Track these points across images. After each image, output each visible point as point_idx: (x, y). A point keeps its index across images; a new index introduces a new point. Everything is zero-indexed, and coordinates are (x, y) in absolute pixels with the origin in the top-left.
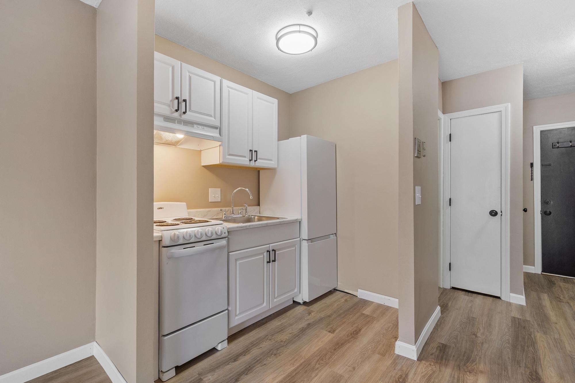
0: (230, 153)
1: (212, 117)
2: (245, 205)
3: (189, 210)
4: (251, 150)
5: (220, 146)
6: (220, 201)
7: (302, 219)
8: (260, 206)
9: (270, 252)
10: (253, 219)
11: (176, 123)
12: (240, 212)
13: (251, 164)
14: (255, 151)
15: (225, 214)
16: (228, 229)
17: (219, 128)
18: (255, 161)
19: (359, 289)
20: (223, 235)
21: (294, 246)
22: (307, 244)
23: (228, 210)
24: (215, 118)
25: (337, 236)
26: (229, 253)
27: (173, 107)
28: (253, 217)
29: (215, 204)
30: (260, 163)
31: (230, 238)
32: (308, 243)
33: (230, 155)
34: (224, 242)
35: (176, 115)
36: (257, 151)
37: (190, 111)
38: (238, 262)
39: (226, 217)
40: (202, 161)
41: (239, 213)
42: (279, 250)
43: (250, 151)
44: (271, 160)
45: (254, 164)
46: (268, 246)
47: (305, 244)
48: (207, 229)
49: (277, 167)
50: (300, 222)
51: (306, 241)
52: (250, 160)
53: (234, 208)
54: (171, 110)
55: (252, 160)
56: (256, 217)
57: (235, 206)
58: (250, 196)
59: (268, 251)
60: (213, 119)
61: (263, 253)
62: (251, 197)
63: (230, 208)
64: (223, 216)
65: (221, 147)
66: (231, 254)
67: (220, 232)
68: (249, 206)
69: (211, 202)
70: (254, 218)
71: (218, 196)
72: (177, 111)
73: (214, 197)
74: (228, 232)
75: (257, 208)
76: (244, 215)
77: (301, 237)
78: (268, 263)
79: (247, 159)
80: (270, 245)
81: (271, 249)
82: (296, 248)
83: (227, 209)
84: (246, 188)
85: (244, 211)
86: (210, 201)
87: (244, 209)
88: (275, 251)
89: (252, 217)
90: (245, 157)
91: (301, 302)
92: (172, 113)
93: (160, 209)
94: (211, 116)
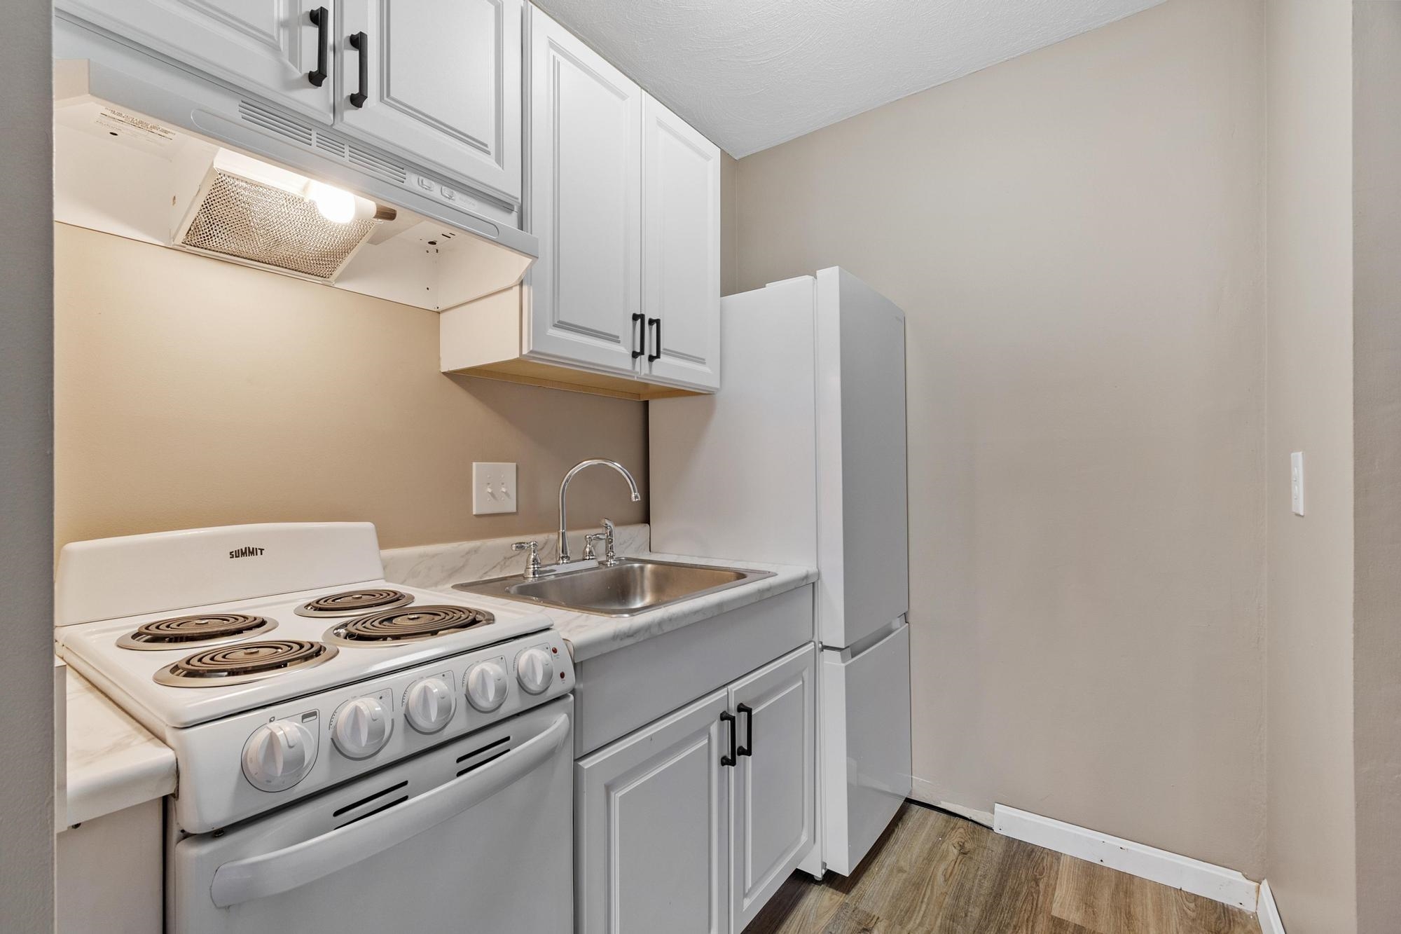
0: (561, 319)
1: (488, 153)
2: (607, 522)
3: (388, 553)
4: (639, 313)
5: (521, 284)
6: (515, 510)
7: (819, 574)
8: (649, 524)
9: (733, 720)
10: (638, 572)
11: (314, 142)
12: (588, 550)
13: (637, 369)
14: (651, 322)
15: (534, 560)
16: (578, 650)
17: (516, 209)
18: (651, 358)
19: (996, 804)
20: (557, 688)
21: (798, 676)
22: (843, 665)
23: (546, 544)
24: (499, 160)
25: (910, 620)
26: (581, 763)
27: (294, 56)
28: (636, 565)
29: (495, 523)
30: (667, 370)
31: (582, 694)
32: (843, 661)
33: (561, 325)
34: (557, 722)
35: (314, 100)
36: (658, 322)
37: (387, 104)
38: (617, 796)
39: (541, 572)
40: (441, 355)
41: (584, 552)
42: (759, 700)
43: (635, 317)
44: (701, 361)
45: (647, 372)
46: (722, 693)
47: (833, 665)
48: (477, 670)
49: (718, 387)
50: (813, 583)
51: (838, 654)
52: (635, 355)
53: (569, 534)
54: (285, 69)
55: (642, 352)
56: (649, 566)
57: (571, 528)
58: (631, 493)
59: (724, 717)
60: (490, 161)
61: (705, 731)
62: (633, 496)
63: (553, 536)
64: (527, 568)
65: (525, 288)
66: (586, 764)
67: (539, 678)
68: (616, 524)
69: (477, 516)
70: (642, 569)
71: (506, 493)
72: (316, 78)
73: (492, 494)
74: (575, 665)
75: (643, 529)
76: (603, 558)
77: (816, 639)
78: (723, 764)
79: (624, 350)
80: (730, 687)
81: (733, 706)
82: (803, 682)
83: (540, 538)
84: (612, 461)
85: (602, 546)
86: (474, 513)
87: (601, 537)
88: (749, 711)
89: (632, 567)
90: (614, 339)
91: (818, 874)
92: (290, 85)
93: (244, 558)
94: (481, 146)
